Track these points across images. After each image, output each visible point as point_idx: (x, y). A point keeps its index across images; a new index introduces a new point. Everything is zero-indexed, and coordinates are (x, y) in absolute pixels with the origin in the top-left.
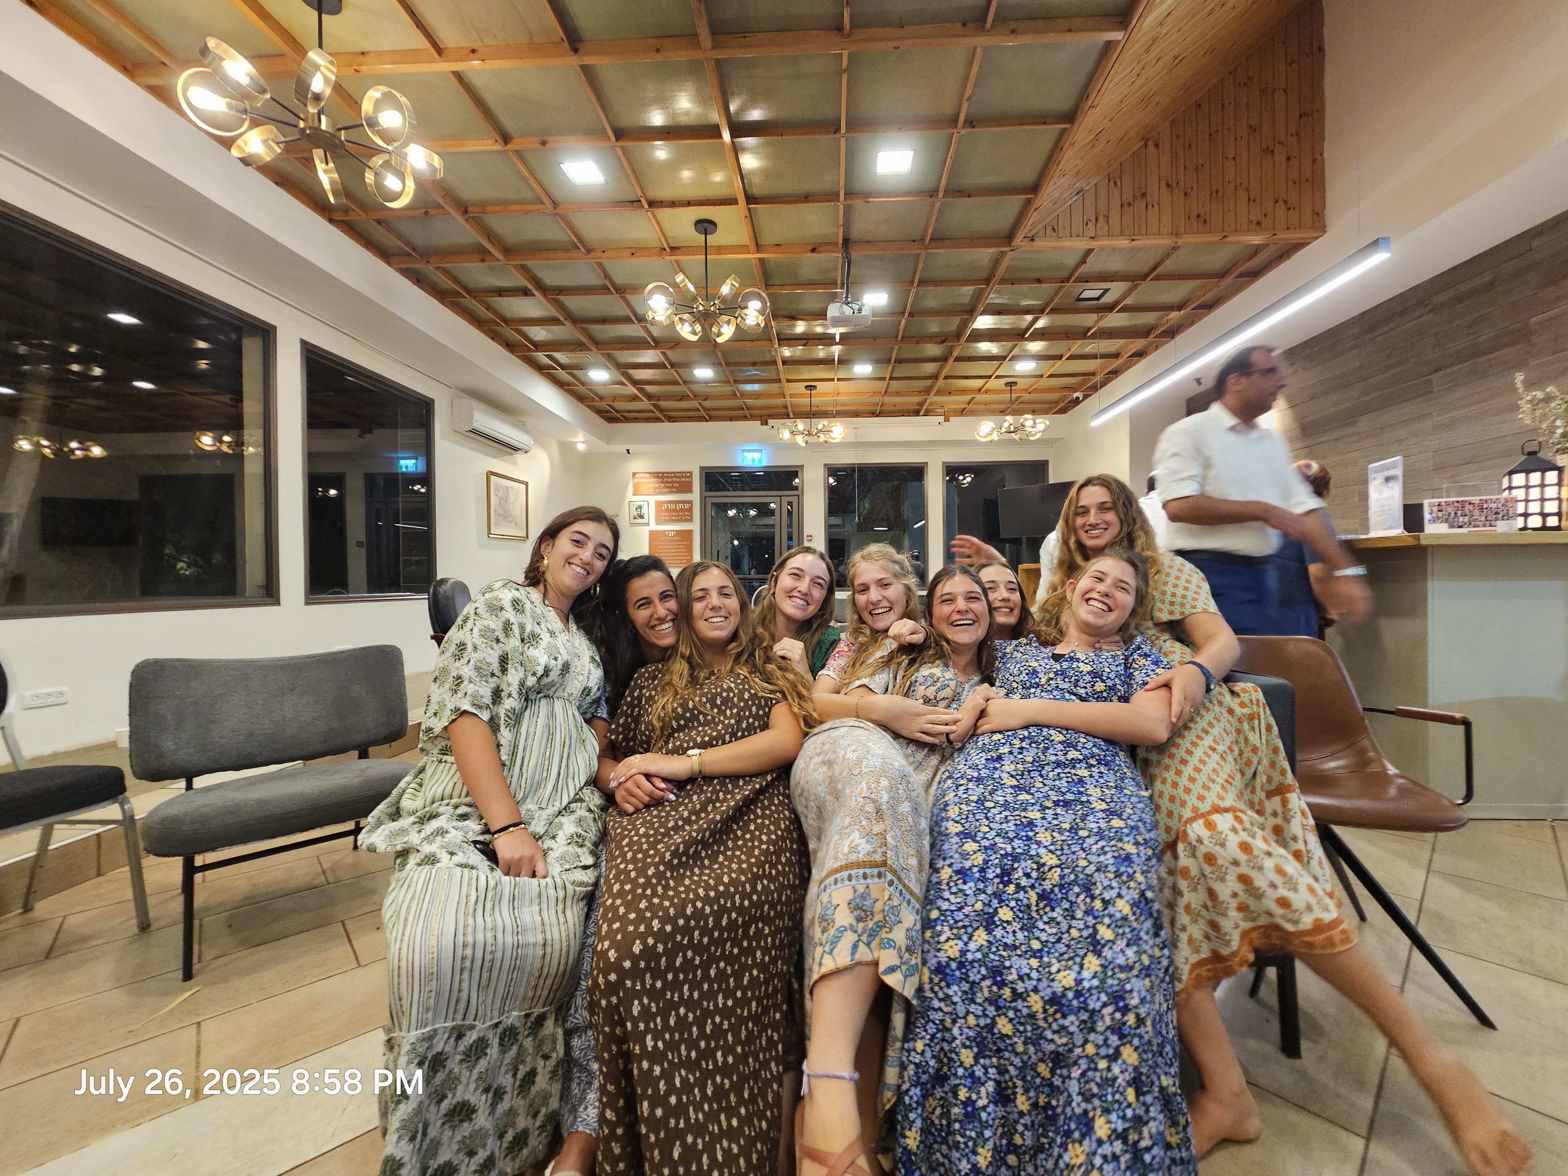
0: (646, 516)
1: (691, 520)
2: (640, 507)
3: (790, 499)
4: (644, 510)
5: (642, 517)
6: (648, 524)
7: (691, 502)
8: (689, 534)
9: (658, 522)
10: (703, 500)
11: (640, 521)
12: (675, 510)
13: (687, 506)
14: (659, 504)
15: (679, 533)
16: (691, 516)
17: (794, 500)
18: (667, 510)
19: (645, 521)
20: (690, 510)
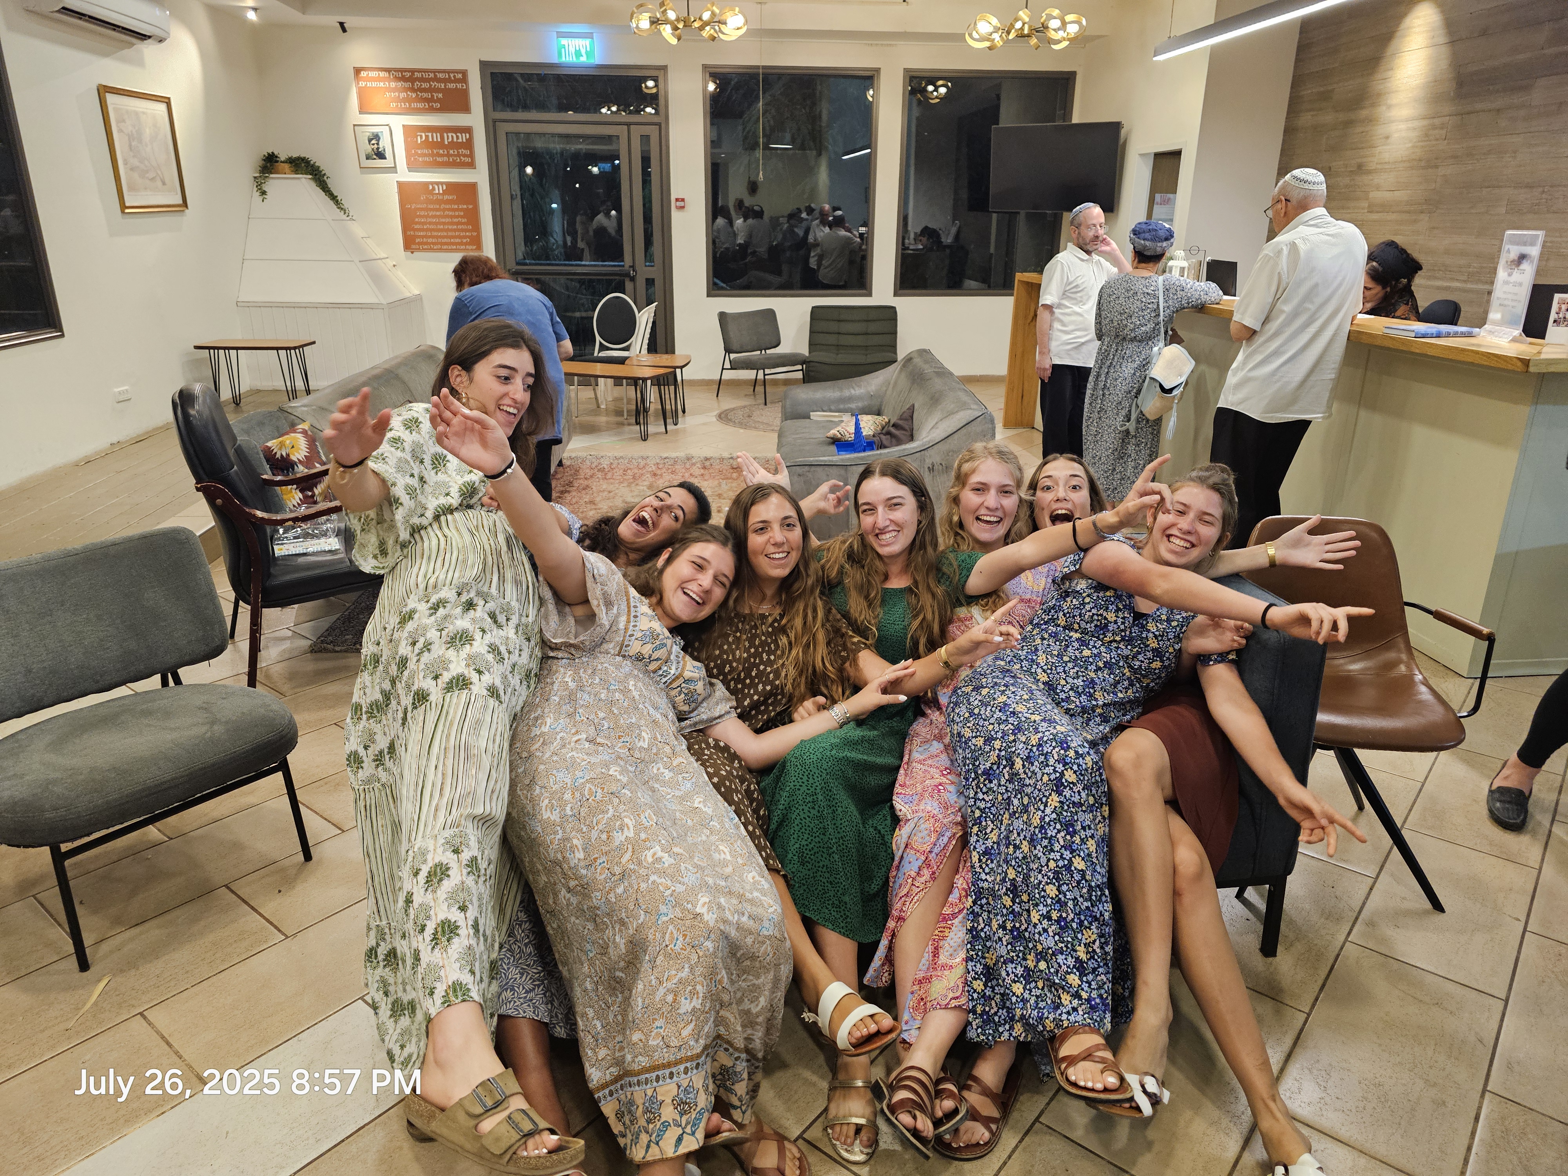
0: (388, 154)
1: (471, 165)
2: (377, 137)
3: (646, 130)
4: (385, 143)
5: (381, 155)
6: (393, 169)
7: (468, 130)
8: (471, 189)
9: (411, 167)
10: (491, 127)
11: (379, 163)
12: (440, 145)
13: (463, 138)
14: (409, 130)
15: (452, 187)
16: (472, 155)
17: (653, 131)
18: (427, 144)
19: (387, 163)
20: (469, 144)
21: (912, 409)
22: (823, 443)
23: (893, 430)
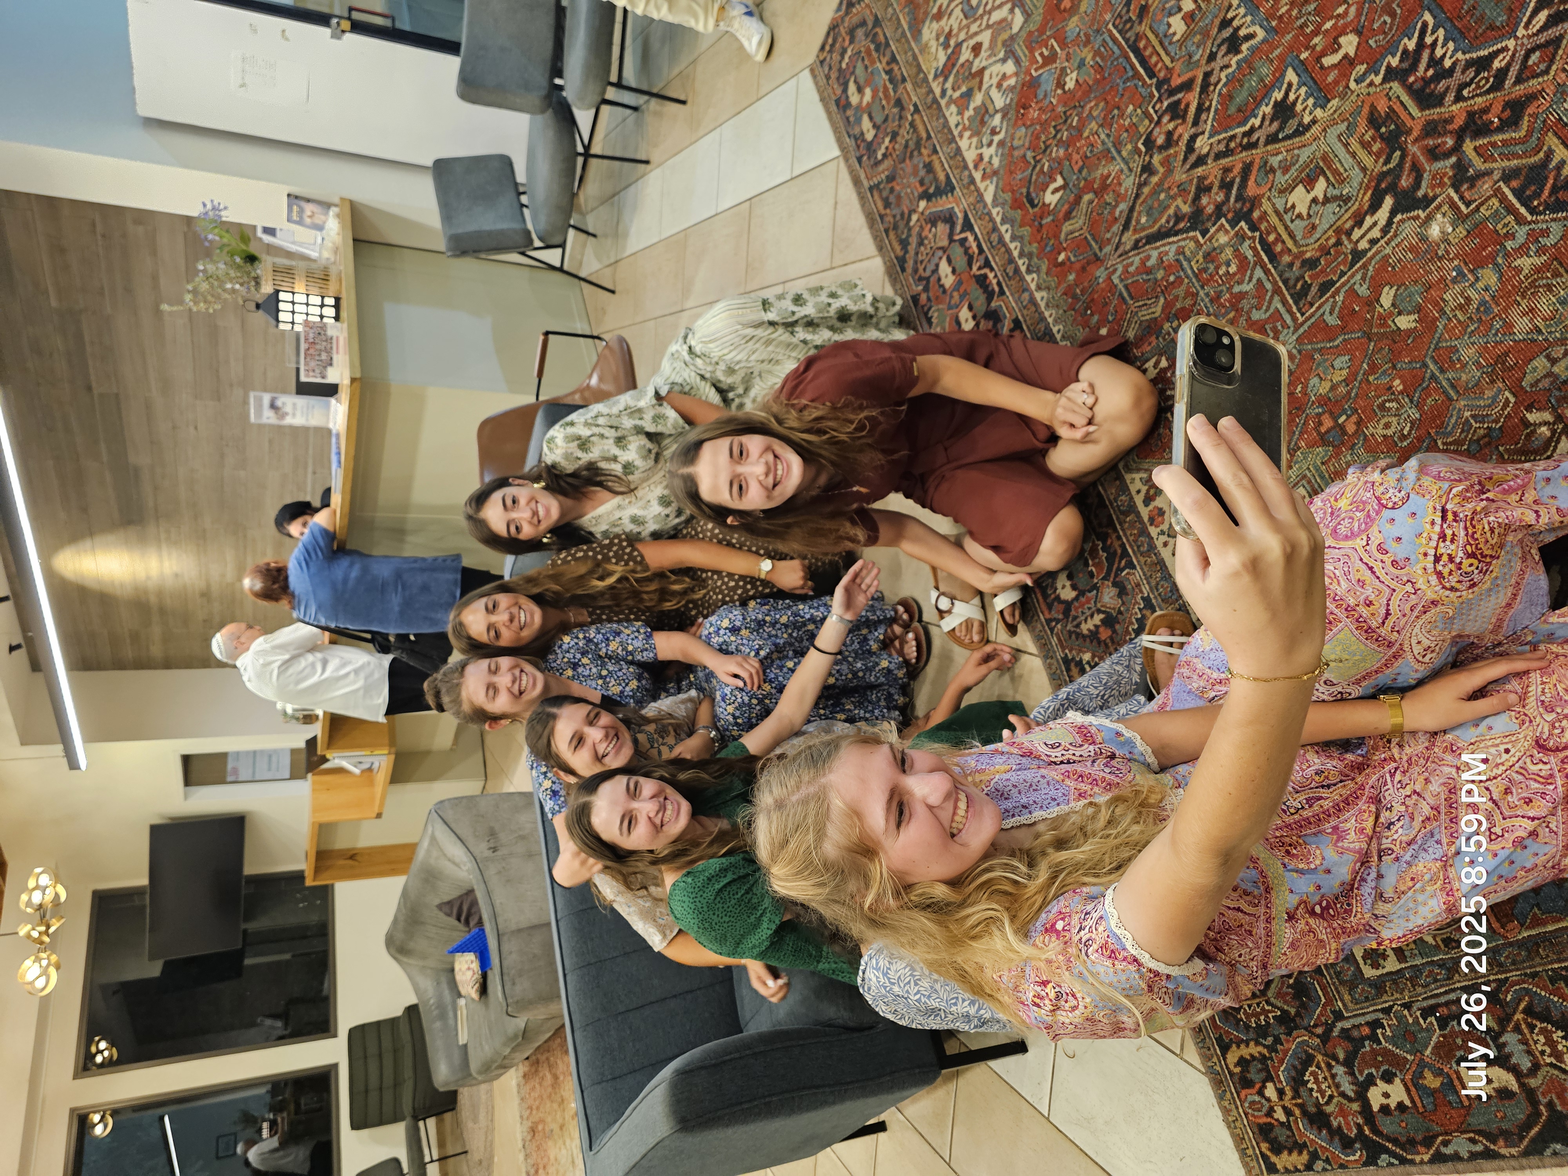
21: (440, 907)
22: (487, 1005)
23: (463, 918)
